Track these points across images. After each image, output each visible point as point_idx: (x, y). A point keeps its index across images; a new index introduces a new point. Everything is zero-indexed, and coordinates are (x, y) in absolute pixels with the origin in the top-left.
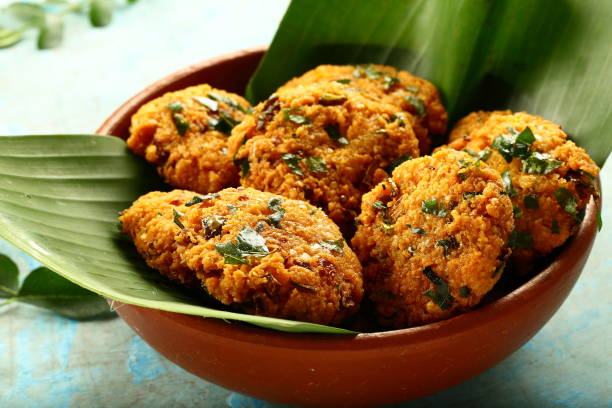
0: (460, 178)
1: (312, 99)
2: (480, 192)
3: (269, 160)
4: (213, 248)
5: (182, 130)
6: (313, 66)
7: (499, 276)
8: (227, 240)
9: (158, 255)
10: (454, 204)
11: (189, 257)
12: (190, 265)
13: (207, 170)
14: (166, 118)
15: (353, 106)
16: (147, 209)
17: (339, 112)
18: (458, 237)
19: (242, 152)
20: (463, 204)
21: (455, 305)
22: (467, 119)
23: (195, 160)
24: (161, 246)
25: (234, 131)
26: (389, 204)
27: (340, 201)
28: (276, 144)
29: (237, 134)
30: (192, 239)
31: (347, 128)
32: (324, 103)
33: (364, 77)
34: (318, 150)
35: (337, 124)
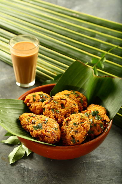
0: (81, 119)
1: (60, 98)
2: (84, 123)
4: (33, 126)
5: (34, 100)
6: (63, 91)
7: (85, 139)
8: (35, 125)
9: (24, 126)
10: (79, 124)
11: (28, 127)
12: (28, 129)
13: (37, 109)
14: (32, 98)
15: (67, 101)
16: (24, 116)
17: (64, 102)
18: (78, 130)
19: (44, 107)
20: (80, 124)
21: (76, 143)
22: (91, 105)
23: (36, 107)
24: (25, 124)
25: (44, 102)
26: (68, 122)
27: (61, 119)
28: (51, 106)
29: (44, 103)
30: (29, 124)
31: (65, 105)
32: (62, 99)
33: (73, 94)
34: (58, 108)
35: (63, 104)
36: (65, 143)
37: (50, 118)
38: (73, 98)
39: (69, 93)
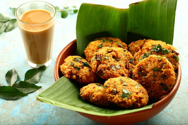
3: (107, 69)
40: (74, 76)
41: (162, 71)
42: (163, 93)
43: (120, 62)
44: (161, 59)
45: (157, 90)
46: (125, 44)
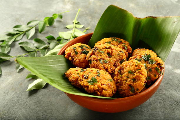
0: (136, 66)
1: (104, 47)
2: (140, 69)
3: (96, 60)
4: (86, 81)
5: (77, 54)
6: (103, 39)
7: (144, 86)
8: (89, 80)
9: (74, 82)
10: (135, 72)
11: (82, 83)
12: (82, 85)
13: (82, 62)
14: (73, 51)
15: (113, 49)
16: (71, 72)
17: (110, 50)
18: (136, 78)
19: (90, 59)
20: (137, 72)
21: (135, 92)
23: (80, 60)
24: (75, 80)
25: (88, 54)
26: (121, 71)
27: (111, 69)
28: (97, 57)
29: (88, 55)
30: (82, 79)
31: (111, 53)
32: (106, 48)
33: (114, 41)
34: (106, 58)
35: (109, 53)
36: (123, 94)
37: (100, 69)
38: (116, 45)
39: (110, 40)
40: (70, 58)
41: (134, 75)
42: (129, 93)
43: (111, 59)
44: (138, 65)
45: (126, 90)
46: (130, 48)
